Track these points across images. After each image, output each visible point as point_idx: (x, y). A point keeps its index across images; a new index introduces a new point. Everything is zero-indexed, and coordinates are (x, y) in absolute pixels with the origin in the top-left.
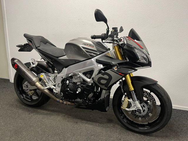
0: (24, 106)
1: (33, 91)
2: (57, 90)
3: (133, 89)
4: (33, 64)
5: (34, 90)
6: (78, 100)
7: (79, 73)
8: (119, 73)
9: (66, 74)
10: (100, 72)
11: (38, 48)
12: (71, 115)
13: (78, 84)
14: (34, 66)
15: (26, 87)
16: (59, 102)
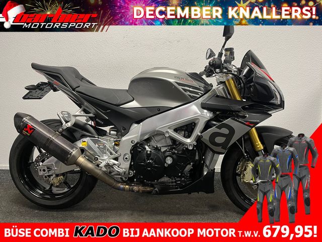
0: (36, 211)
1: (62, 177)
2: (123, 166)
3: (262, 148)
4: (67, 122)
5: (63, 174)
6: (165, 179)
7: (169, 130)
8: (246, 122)
9: (140, 134)
10: (208, 125)
11: (77, 89)
12: (143, 211)
13: (163, 150)
14: (69, 125)
15: (46, 170)
16: (124, 189)
